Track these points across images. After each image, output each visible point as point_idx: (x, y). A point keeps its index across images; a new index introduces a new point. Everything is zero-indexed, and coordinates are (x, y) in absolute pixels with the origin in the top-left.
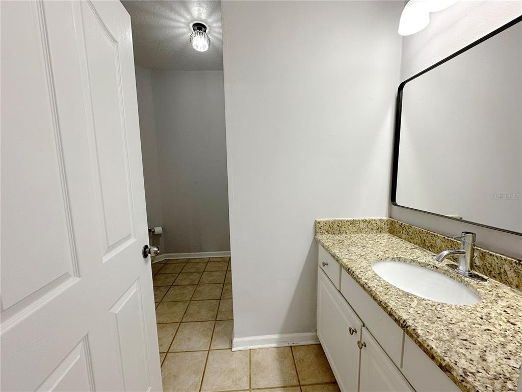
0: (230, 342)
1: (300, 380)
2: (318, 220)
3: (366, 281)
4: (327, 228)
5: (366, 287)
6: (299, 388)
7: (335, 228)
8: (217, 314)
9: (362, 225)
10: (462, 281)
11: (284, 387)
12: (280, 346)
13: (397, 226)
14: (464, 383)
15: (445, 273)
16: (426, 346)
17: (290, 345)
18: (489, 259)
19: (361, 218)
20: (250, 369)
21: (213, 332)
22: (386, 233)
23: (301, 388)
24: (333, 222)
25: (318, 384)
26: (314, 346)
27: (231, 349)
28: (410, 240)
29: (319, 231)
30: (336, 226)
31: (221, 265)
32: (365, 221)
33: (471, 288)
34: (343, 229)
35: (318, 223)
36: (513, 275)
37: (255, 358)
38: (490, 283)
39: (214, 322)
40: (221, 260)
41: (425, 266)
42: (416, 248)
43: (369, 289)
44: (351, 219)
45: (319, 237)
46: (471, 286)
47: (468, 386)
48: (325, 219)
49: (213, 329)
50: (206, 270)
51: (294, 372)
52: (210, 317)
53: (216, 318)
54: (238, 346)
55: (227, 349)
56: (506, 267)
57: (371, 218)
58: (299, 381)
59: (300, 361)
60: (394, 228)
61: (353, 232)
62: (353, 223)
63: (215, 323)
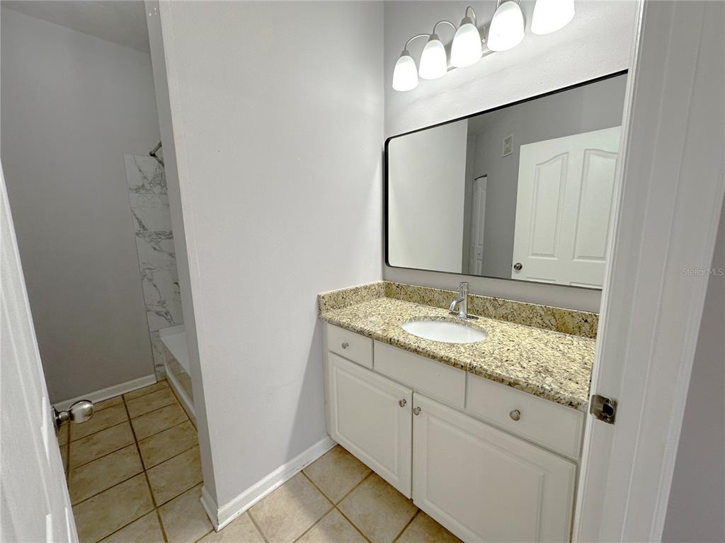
0: (208, 521)
1: (331, 499)
2: (322, 294)
3: (417, 345)
4: (332, 303)
5: (421, 350)
6: (335, 509)
7: (340, 300)
8: (153, 498)
9: (364, 293)
10: (465, 324)
11: (317, 522)
12: (287, 479)
13: (394, 288)
14: (529, 386)
15: (452, 321)
16: (495, 375)
17: (300, 470)
18: (476, 301)
19: (362, 285)
20: (262, 534)
21: (162, 528)
22: (383, 297)
23: (338, 509)
24: (338, 294)
25: (352, 491)
26: (328, 454)
27: (214, 529)
28: (409, 299)
29: (323, 307)
30: (340, 298)
31: (107, 416)
32: (366, 288)
33: (474, 327)
34: (347, 300)
35: (323, 297)
36: (492, 309)
37: (261, 517)
38: (481, 319)
39: (155, 511)
40: (101, 407)
41: (434, 319)
42: (417, 306)
43: (425, 351)
44: (353, 287)
45: (324, 314)
46: (474, 325)
47: (532, 386)
48: (329, 292)
49: (158, 524)
50: (73, 438)
51: (321, 497)
52: (139, 509)
53: (155, 504)
54: (227, 517)
55: (206, 535)
56: (488, 304)
57: (370, 283)
58: (331, 501)
59: (320, 480)
60: (391, 290)
61: (357, 302)
62: (356, 291)
63: (158, 512)
